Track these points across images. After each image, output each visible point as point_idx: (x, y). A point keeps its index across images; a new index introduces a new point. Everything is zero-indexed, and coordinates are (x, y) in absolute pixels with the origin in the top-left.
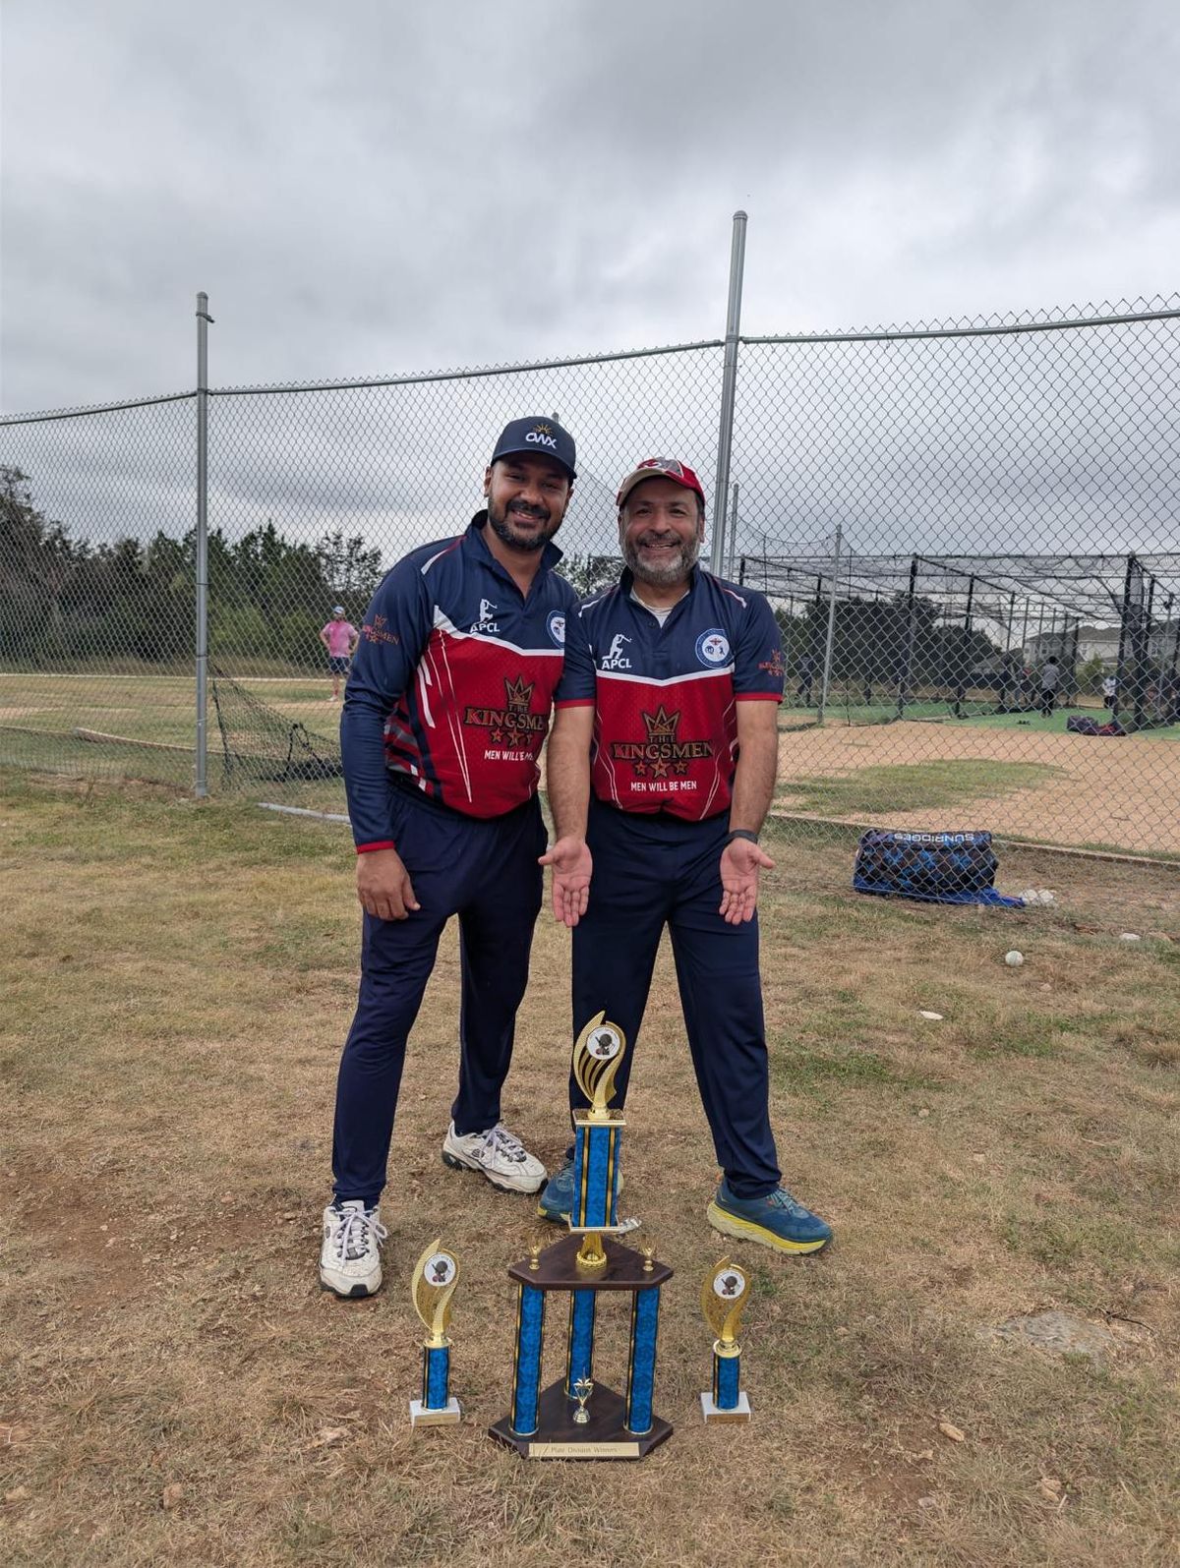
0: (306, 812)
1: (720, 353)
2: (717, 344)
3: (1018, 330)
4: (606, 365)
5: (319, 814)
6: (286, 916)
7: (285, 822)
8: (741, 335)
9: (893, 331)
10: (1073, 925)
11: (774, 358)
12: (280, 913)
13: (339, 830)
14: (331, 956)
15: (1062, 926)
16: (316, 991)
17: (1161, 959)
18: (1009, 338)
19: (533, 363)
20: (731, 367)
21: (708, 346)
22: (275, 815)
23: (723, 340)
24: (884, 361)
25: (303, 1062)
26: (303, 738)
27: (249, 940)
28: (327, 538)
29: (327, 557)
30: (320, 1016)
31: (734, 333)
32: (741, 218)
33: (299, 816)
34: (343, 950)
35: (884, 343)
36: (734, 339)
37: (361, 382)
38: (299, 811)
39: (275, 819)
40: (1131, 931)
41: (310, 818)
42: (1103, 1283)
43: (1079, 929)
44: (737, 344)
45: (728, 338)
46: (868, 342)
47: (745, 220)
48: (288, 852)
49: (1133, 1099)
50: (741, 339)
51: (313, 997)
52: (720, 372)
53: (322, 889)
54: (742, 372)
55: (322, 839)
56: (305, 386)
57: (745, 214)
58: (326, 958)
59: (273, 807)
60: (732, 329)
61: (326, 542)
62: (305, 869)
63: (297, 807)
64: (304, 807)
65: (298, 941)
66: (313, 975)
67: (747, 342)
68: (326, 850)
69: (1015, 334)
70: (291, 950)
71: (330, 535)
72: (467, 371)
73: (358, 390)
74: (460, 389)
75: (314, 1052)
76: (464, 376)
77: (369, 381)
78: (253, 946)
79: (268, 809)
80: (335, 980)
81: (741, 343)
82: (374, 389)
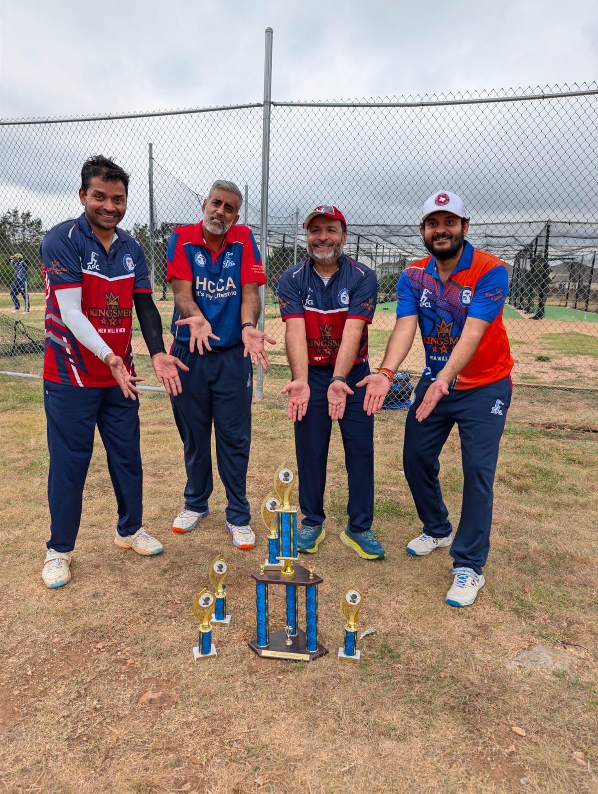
0: (30, 375)
1: (261, 110)
2: (259, 105)
3: (423, 105)
6: (37, 442)
7: (19, 382)
8: (272, 101)
9: (356, 102)
11: (291, 115)
12: (33, 441)
19: (151, 112)
20: (267, 119)
21: (253, 106)
22: (11, 378)
23: (262, 103)
24: (352, 119)
26: (22, 329)
27: (19, 460)
28: (9, 213)
29: (10, 224)
31: (269, 100)
32: (269, 31)
33: (26, 378)
35: (351, 109)
36: (268, 103)
37: (44, 120)
38: (26, 375)
39: (12, 381)
41: (33, 379)
42: (552, 624)
44: (270, 106)
45: (265, 102)
46: (343, 108)
47: (272, 33)
48: (26, 401)
49: (519, 512)
50: (272, 103)
52: (261, 122)
54: (273, 122)
56: (8, 121)
59: (9, 373)
60: (267, 97)
61: (9, 215)
63: (24, 373)
64: (28, 372)
67: (275, 105)
69: (421, 107)
71: (11, 212)
72: (111, 116)
73: (43, 125)
74: (107, 126)
76: (110, 118)
77: (50, 120)
78: (22, 463)
79: (6, 375)
81: (272, 106)
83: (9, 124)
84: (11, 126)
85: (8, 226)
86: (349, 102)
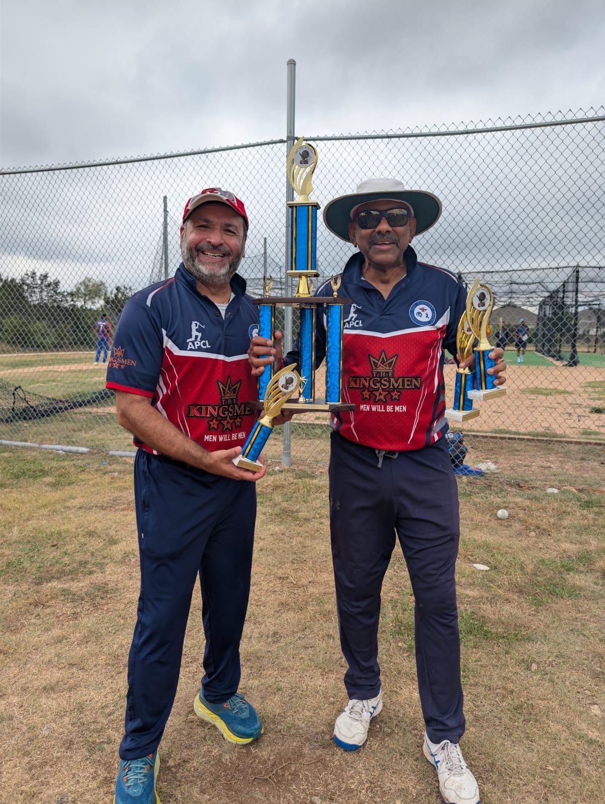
0: (28, 444)
1: (283, 147)
2: (281, 141)
3: (467, 133)
4: (210, 155)
5: (36, 445)
6: (20, 531)
7: (14, 453)
8: (296, 136)
9: (391, 133)
10: (518, 485)
12: (16, 529)
13: (51, 456)
14: (58, 567)
15: (511, 486)
16: (50, 603)
17: (580, 505)
18: (461, 138)
19: (162, 154)
21: (276, 142)
22: (8, 448)
23: (285, 139)
24: (386, 151)
25: (49, 689)
26: (22, 395)
28: (27, 274)
29: (27, 285)
30: (56, 632)
31: (292, 135)
32: (292, 63)
33: (23, 447)
34: (66, 560)
35: (386, 140)
36: (291, 139)
37: (48, 168)
38: (23, 444)
39: (7, 451)
40: (552, 487)
41: (31, 448)
43: (521, 487)
44: (294, 141)
45: (288, 138)
46: (376, 140)
47: (295, 64)
48: (17, 477)
50: (296, 138)
51: (48, 611)
52: (284, 159)
53: (44, 506)
55: (41, 465)
56: (9, 171)
57: (294, 61)
58: (55, 569)
59: (5, 442)
60: (290, 132)
61: (26, 276)
62: (30, 489)
63: (21, 441)
64: (26, 441)
65: (31, 554)
66: (47, 587)
68: (44, 473)
69: (466, 135)
70: (26, 564)
71: (29, 274)
72: (119, 160)
73: (46, 173)
74: (115, 172)
75: (57, 675)
76: (117, 163)
77: (53, 167)
80: (64, 590)
82: (57, 172)
83: (9, 173)
84: (12, 175)
85: (26, 288)
86: (383, 133)
